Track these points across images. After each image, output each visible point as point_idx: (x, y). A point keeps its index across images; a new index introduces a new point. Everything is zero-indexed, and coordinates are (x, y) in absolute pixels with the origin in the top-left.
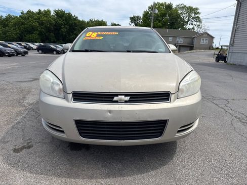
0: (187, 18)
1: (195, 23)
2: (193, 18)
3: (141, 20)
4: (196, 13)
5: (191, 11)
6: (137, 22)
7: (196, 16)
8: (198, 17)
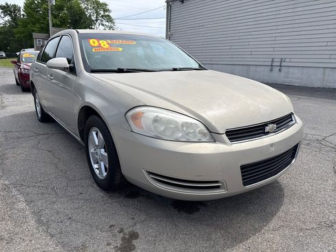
0: (95, 16)
1: (107, 23)
2: (102, 16)
3: (22, 13)
4: (105, 11)
5: (98, 7)
6: (16, 15)
7: (106, 14)
8: (108, 16)
